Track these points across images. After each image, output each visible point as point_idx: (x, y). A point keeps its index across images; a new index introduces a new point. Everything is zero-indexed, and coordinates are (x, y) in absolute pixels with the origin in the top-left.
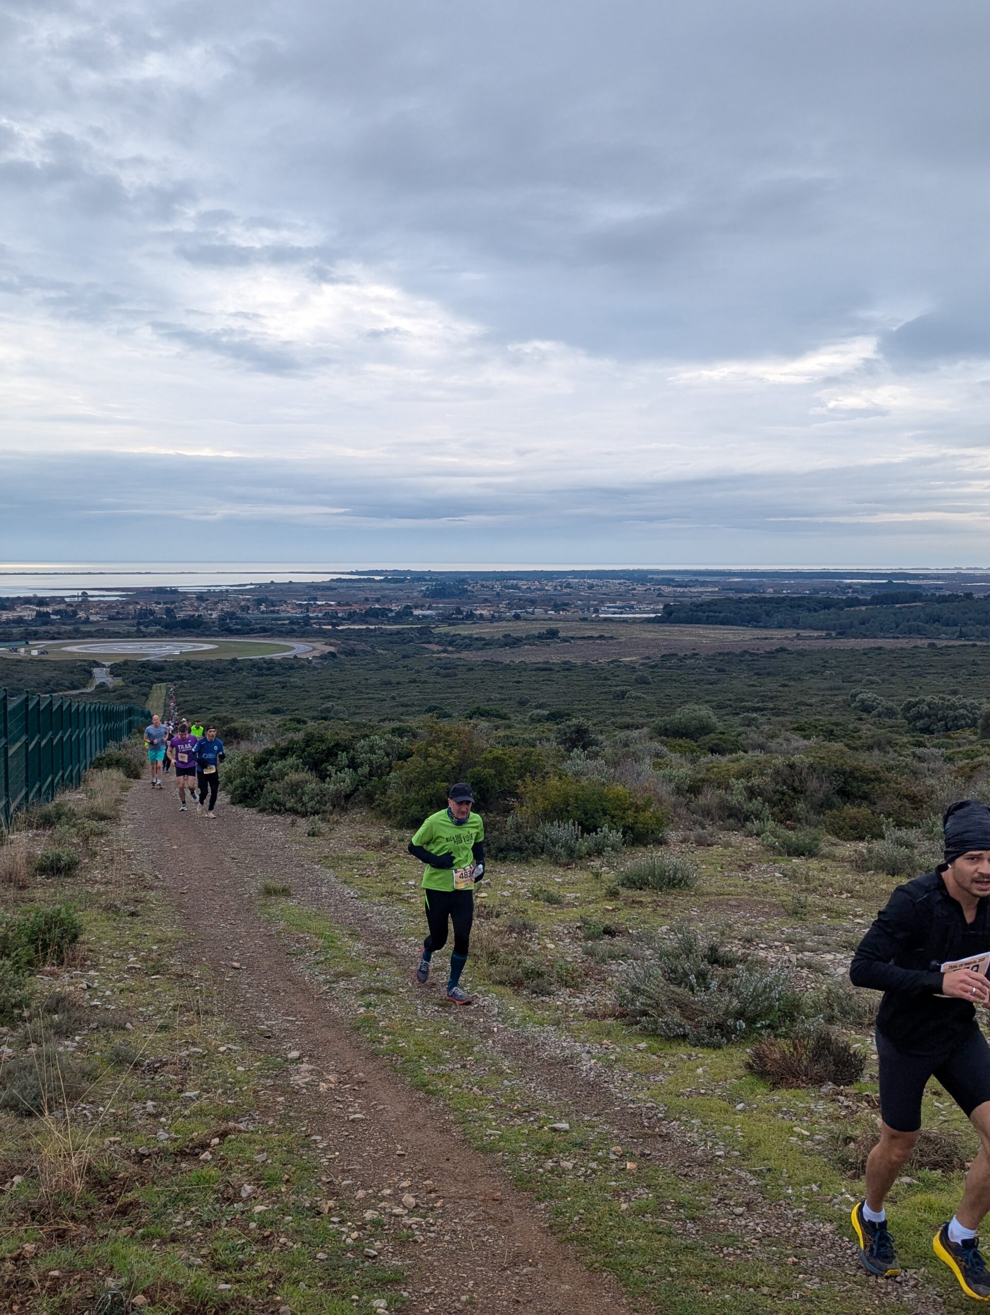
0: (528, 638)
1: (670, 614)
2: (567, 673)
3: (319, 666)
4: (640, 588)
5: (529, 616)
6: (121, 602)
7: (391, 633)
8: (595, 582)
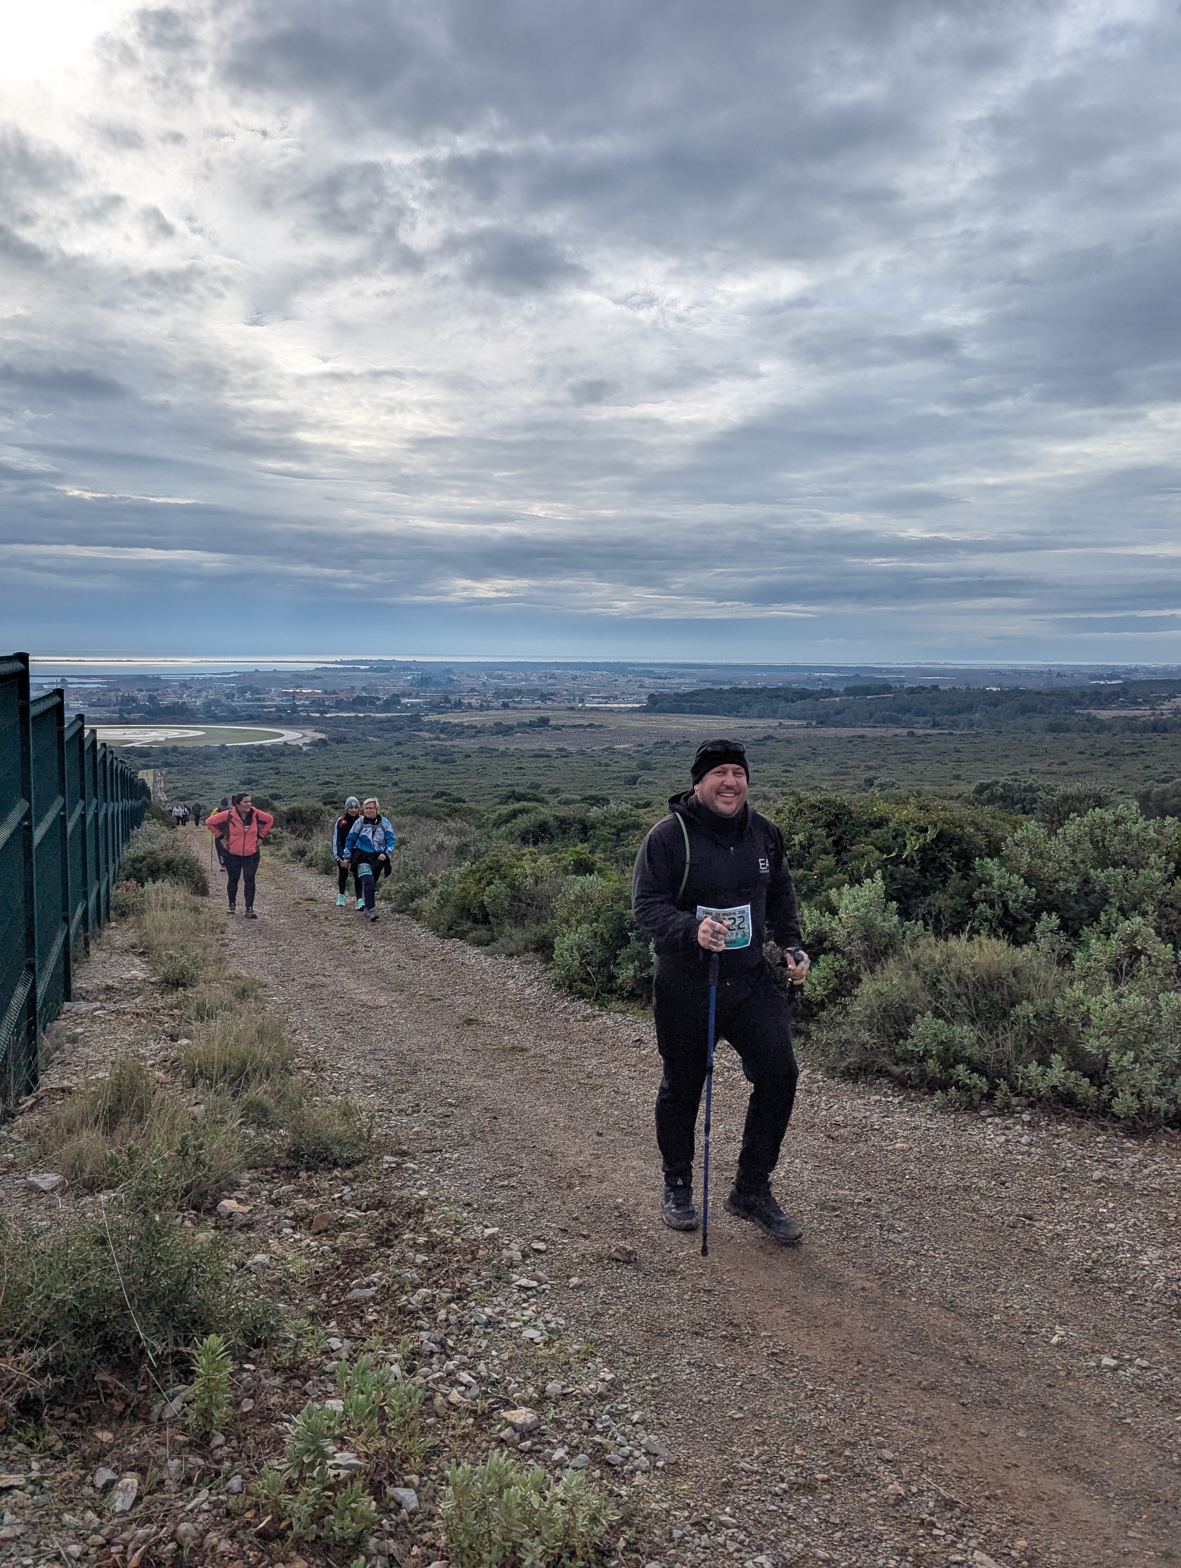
0: (519, 726)
1: (653, 704)
7: (381, 721)
8: (578, 673)
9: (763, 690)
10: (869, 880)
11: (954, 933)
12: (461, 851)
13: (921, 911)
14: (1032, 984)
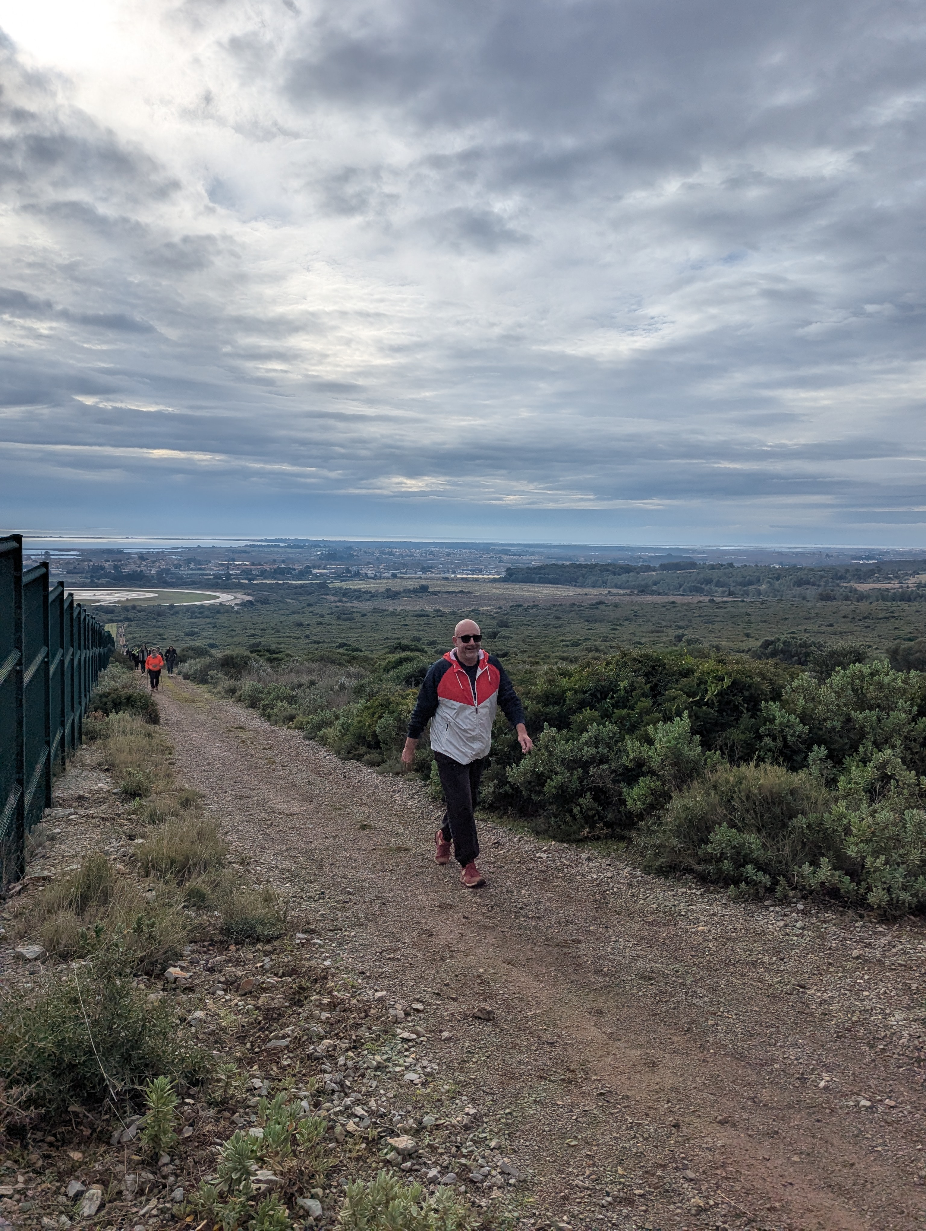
0: (404, 592)
1: (511, 575)
4: (486, 556)
7: (296, 587)
8: (452, 551)
9: (596, 565)
10: (678, 719)
11: (745, 761)
12: (359, 691)
13: (719, 743)
14: (805, 802)
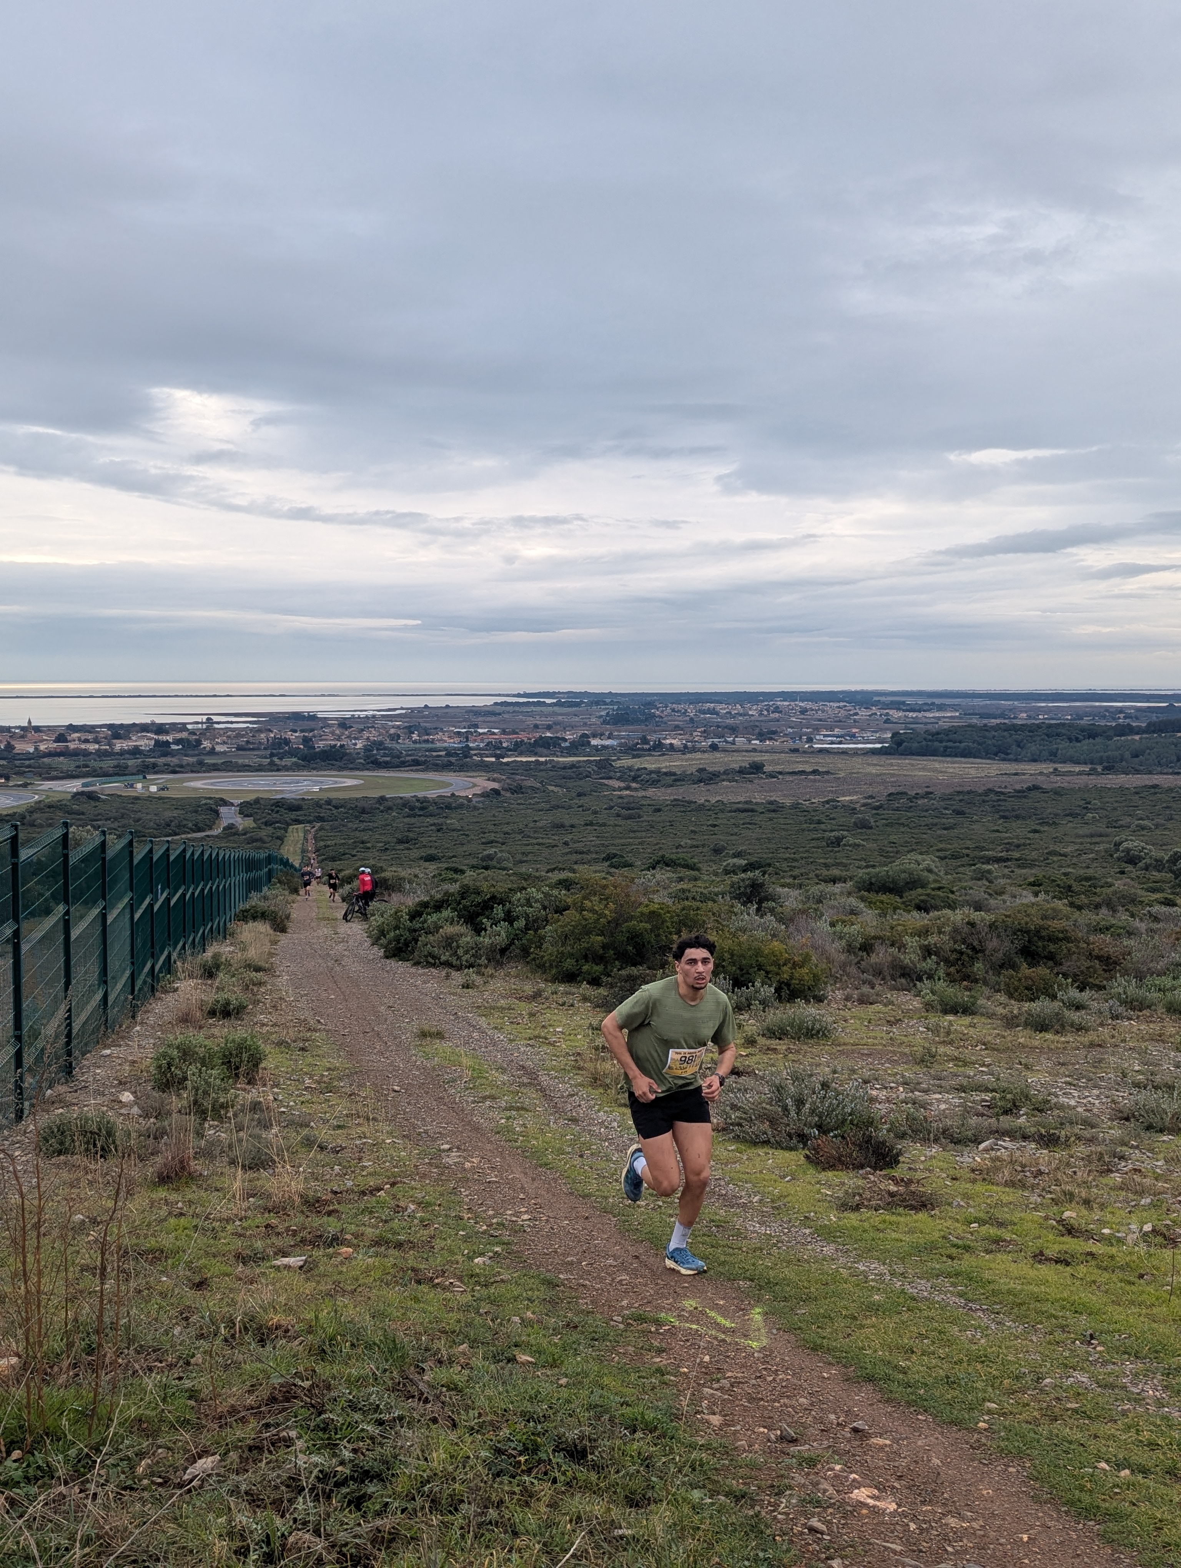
0: (726, 772)
1: (899, 744)
2: (773, 815)
3: (481, 805)
4: (863, 713)
5: (729, 746)
6: (251, 730)
7: (565, 767)
